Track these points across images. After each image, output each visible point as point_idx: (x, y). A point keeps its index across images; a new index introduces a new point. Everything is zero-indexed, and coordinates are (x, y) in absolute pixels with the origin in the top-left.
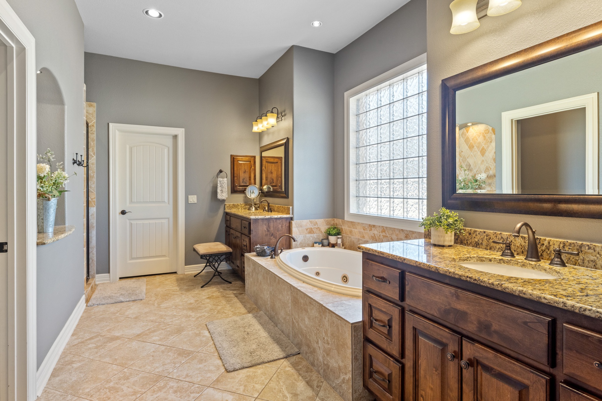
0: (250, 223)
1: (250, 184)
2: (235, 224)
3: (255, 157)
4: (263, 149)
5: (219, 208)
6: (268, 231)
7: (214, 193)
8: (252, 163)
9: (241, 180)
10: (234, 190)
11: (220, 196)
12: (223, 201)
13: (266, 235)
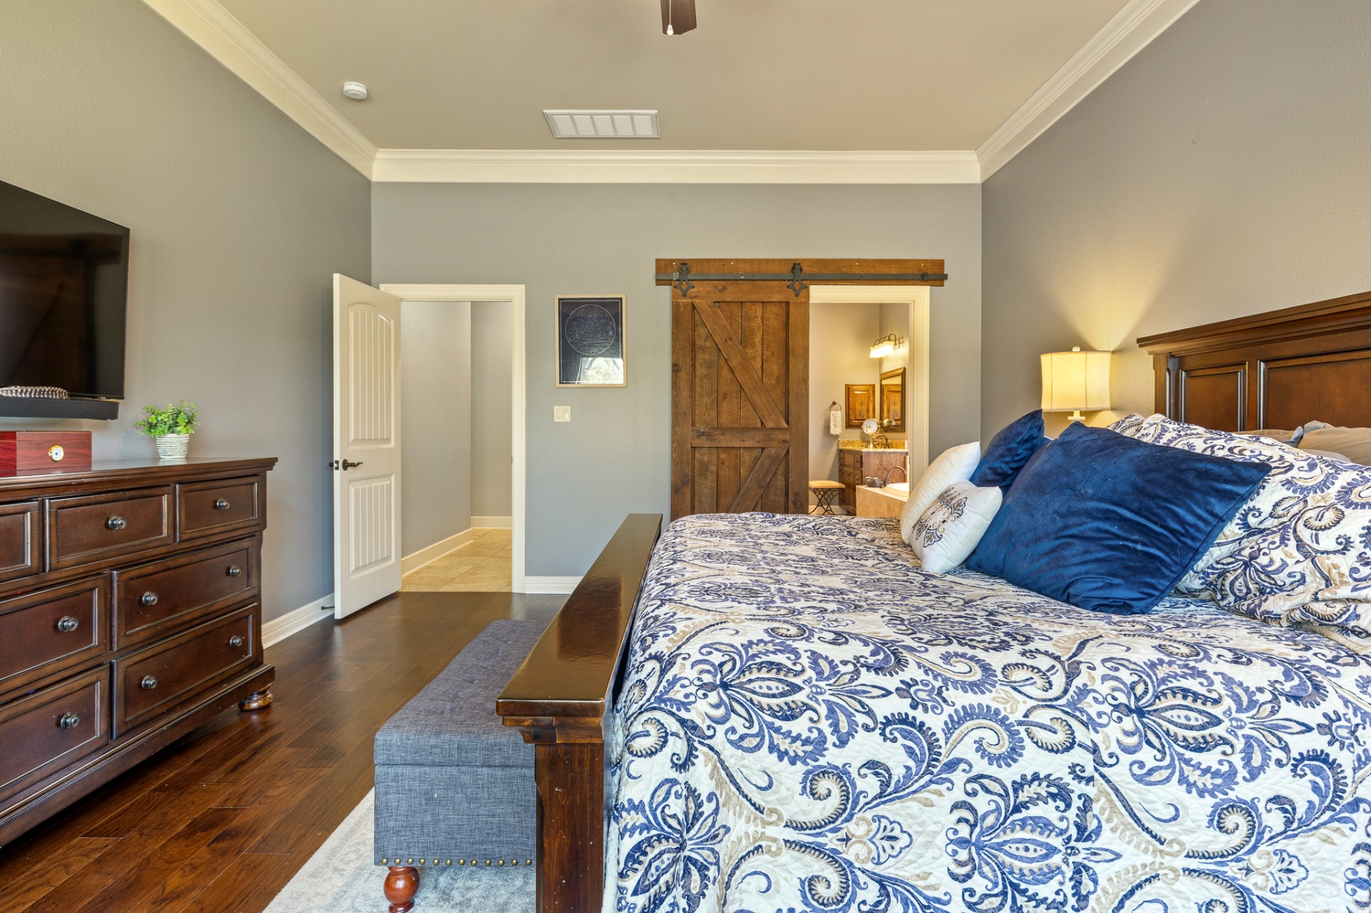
0: (862, 457)
1: (868, 417)
2: (849, 460)
3: (874, 386)
4: (884, 376)
5: (832, 445)
6: (881, 465)
7: (827, 427)
8: (871, 392)
9: (857, 413)
10: (849, 425)
11: (833, 431)
12: (837, 436)
13: (879, 469)
